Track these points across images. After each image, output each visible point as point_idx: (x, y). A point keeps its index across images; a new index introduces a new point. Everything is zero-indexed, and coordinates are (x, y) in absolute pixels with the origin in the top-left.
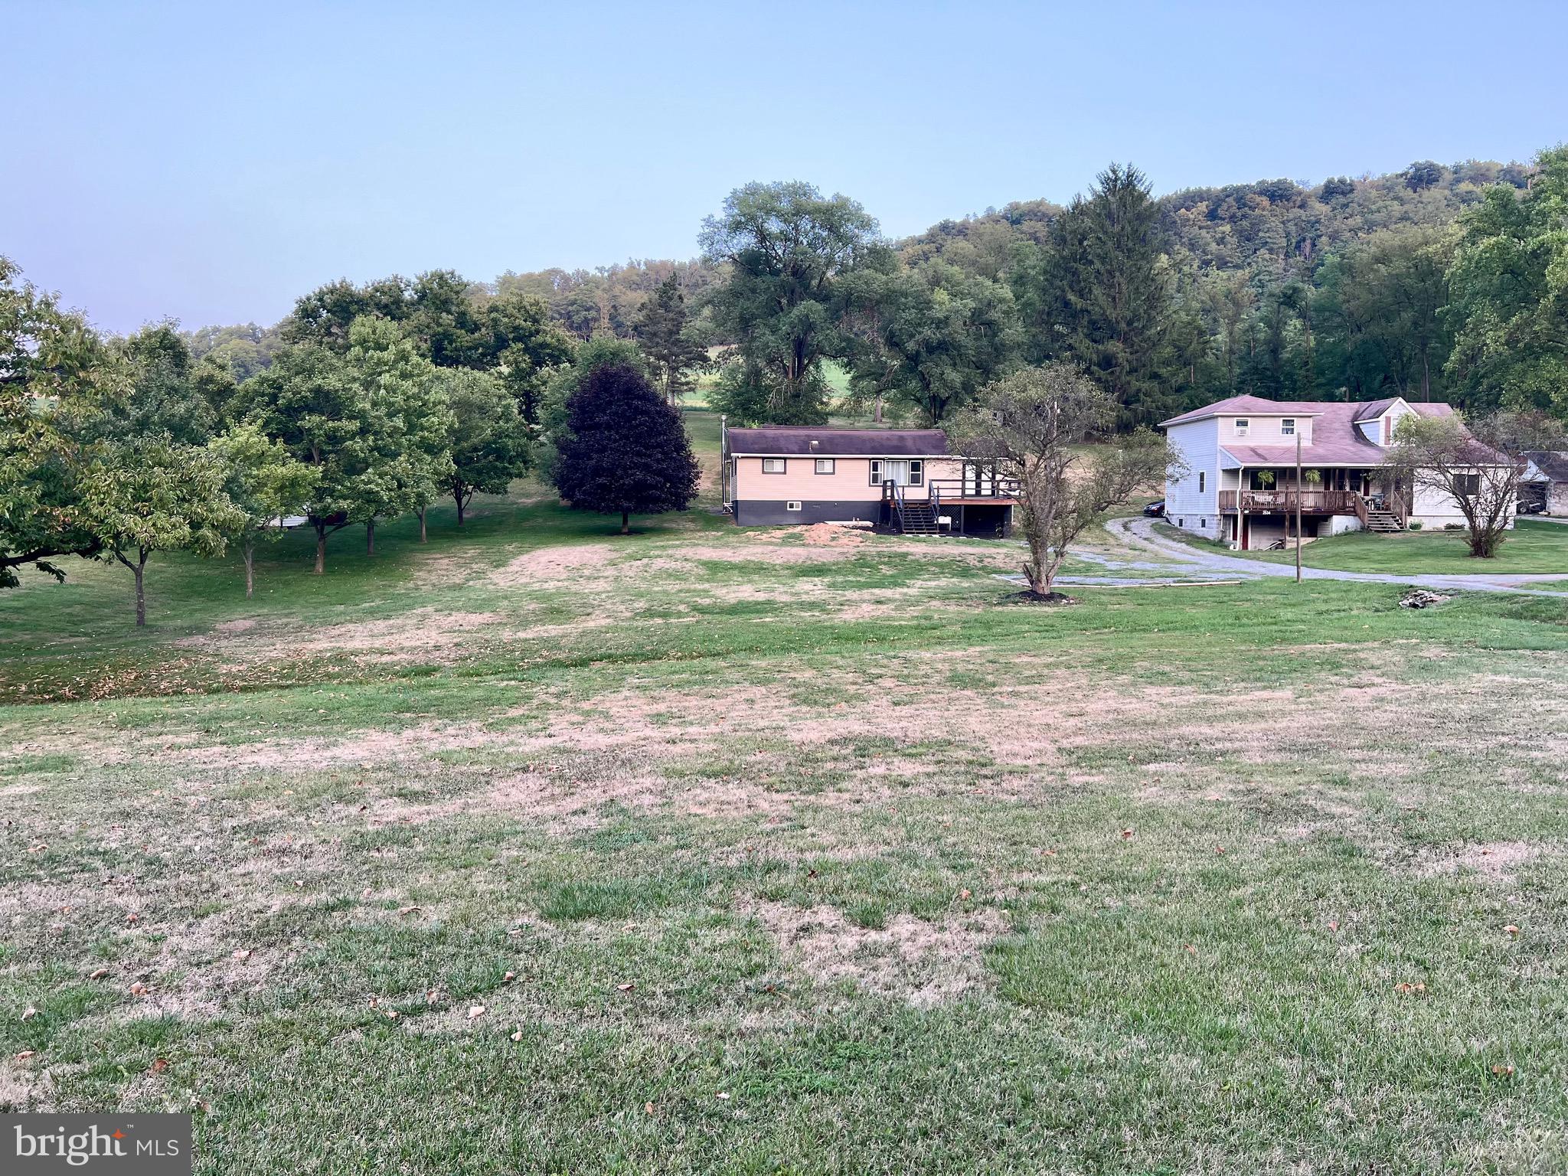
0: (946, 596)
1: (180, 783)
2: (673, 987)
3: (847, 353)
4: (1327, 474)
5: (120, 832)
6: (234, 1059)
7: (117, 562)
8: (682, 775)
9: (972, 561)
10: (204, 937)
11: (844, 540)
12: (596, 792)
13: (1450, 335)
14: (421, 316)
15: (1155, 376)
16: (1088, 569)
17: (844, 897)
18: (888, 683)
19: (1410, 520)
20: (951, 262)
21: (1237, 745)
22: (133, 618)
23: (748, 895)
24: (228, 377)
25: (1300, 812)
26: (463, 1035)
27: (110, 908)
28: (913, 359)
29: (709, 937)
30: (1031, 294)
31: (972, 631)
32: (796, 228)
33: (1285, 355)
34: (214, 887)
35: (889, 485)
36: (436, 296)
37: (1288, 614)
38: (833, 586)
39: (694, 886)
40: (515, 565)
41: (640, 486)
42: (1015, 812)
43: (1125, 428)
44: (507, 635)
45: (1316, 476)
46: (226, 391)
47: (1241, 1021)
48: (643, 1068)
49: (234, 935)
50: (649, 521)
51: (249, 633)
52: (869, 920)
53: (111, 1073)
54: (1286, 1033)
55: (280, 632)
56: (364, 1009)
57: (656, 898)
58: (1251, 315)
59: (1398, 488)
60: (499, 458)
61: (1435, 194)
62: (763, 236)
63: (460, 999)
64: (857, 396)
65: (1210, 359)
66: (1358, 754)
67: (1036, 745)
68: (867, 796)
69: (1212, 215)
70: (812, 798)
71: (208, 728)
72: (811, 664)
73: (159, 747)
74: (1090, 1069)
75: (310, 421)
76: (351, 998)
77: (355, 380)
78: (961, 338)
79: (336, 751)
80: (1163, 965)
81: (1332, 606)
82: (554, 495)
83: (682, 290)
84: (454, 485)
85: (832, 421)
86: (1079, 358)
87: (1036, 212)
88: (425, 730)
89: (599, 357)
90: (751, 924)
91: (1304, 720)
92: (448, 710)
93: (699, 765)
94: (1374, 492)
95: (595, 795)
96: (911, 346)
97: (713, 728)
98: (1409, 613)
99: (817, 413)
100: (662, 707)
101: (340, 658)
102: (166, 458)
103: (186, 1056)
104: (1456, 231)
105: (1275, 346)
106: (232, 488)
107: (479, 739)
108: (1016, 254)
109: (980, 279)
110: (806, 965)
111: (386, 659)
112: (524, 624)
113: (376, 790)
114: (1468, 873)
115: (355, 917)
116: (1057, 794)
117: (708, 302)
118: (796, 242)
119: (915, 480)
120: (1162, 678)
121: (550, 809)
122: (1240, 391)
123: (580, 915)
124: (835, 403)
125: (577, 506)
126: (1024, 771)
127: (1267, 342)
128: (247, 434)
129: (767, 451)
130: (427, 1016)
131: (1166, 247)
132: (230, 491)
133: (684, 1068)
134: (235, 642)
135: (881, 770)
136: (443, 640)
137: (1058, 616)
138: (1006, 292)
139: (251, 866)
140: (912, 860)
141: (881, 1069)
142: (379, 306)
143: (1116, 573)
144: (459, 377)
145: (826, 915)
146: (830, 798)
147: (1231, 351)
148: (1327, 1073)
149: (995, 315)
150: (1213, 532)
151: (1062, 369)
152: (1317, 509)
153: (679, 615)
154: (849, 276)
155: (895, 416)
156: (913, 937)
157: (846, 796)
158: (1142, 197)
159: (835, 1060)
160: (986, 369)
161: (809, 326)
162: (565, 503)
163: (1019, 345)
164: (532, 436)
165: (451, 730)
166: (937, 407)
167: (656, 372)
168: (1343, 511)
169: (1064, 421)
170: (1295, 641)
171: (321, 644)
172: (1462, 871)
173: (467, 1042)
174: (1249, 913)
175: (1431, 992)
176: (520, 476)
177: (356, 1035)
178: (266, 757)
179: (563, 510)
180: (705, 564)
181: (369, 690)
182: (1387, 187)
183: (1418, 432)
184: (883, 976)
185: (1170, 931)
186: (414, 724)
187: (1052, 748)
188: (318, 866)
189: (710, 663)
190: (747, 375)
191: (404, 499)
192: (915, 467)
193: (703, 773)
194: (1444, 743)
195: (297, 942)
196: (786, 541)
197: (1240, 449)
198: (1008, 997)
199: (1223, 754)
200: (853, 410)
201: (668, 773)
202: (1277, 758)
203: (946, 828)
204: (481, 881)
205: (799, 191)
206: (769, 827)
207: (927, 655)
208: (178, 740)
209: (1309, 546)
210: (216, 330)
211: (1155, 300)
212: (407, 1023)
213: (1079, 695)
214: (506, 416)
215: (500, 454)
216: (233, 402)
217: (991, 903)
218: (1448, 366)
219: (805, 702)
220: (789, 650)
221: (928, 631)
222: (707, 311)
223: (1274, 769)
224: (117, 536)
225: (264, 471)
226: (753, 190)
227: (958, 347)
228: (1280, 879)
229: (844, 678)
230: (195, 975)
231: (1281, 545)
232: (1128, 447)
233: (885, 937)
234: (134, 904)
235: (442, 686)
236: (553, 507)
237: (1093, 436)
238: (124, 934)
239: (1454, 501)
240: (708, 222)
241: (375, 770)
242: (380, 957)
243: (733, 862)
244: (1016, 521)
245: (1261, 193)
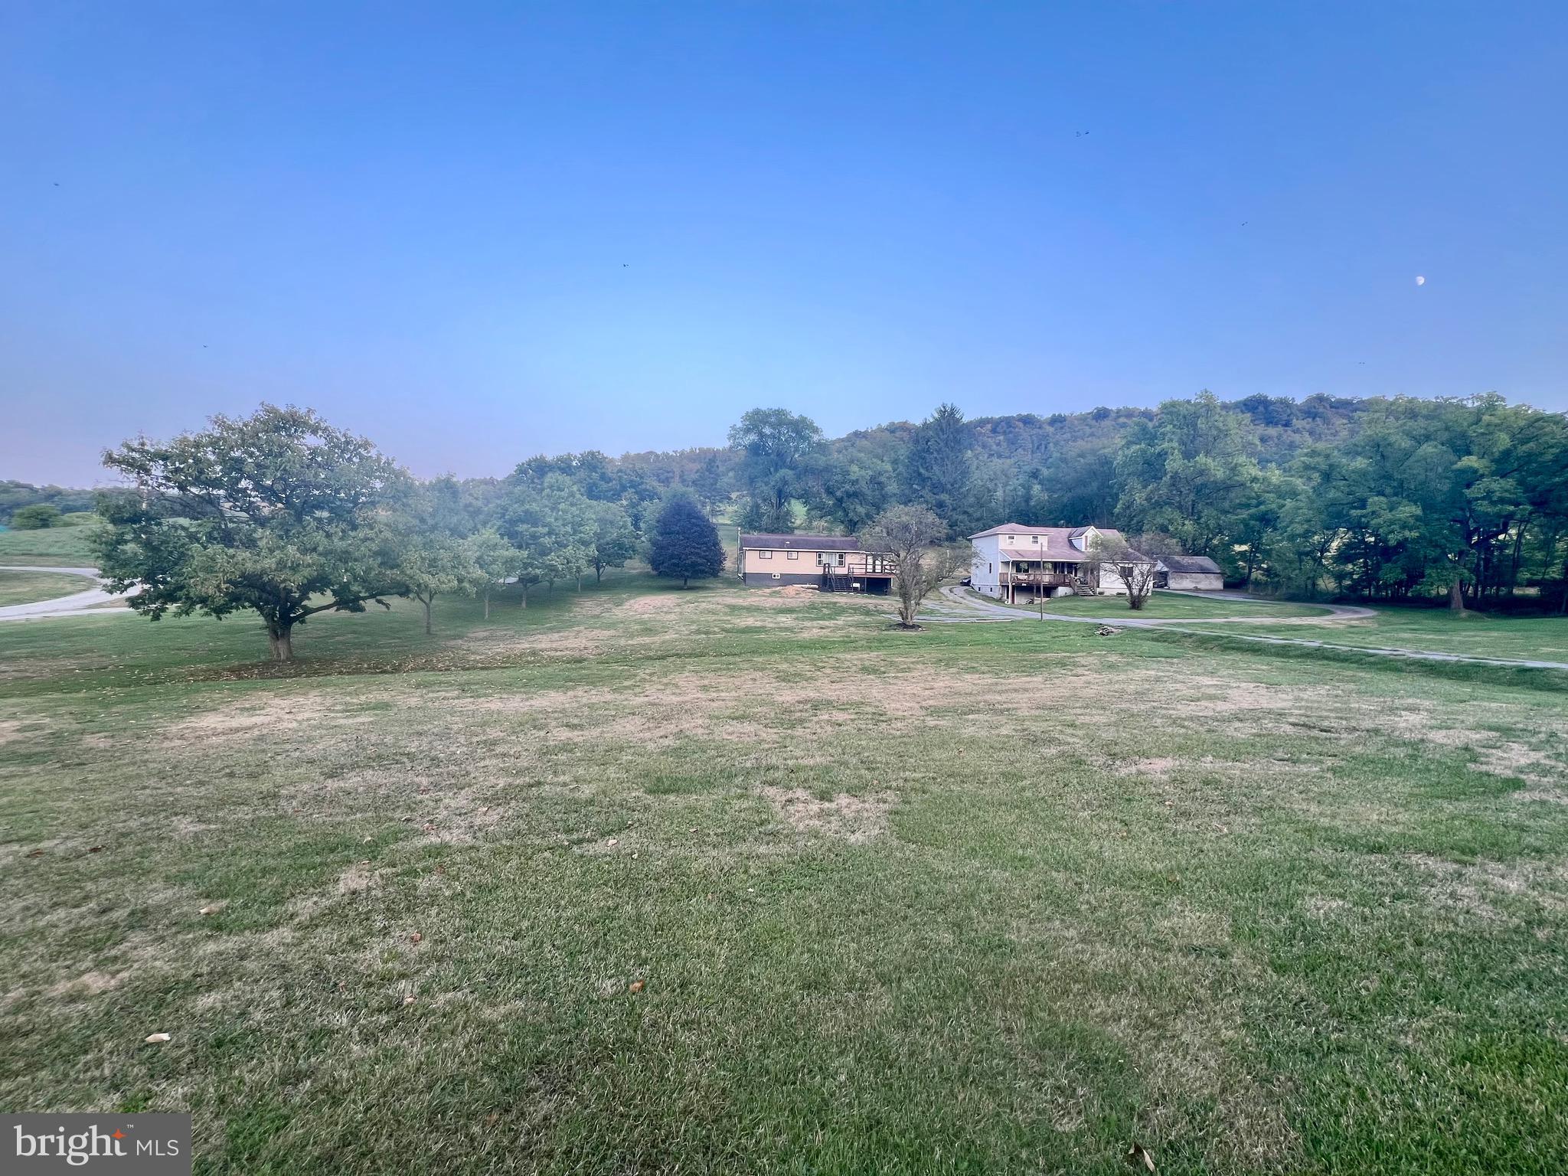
0: (857, 626)
1: (449, 718)
2: (720, 831)
3: (805, 497)
4: (1055, 565)
5: (417, 743)
6: (480, 866)
7: (417, 600)
8: (718, 718)
9: (871, 607)
10: (461, 801)
11: (803, 595)
12: (672, 726)
13: (1117, 495)
14: (582, 474)
15: (965, 512)
16: (932, 612)
17: (810, 784)
18: (828, 671)
19: (1098, 590)
20: (859, 451)
21: (1015, 706)
22: (424, 630)
23: (758, 782)
24: (479, 503)
25: (1051, 741)
26: (606, 855)
27: (412, 783)
28: (840, 500)
29: (737, 804)
30: (901, 468)
31: (871, 645)
32: (779, 432)
33: (1032, 503)
34: (468, 773)
35: (827, 566)
36: (590, 464)
37: (1037, 637)
38: (797, 619)
39: (728, 777)
40: (627, 606)
41: (694, 565)
42: (899, 740)
43: (951, 539)
44: (622, 642)
45: (1050, 566)
46: (478, 511)
47: (1030, 852)
48: (705, 875)
49: (479, 799)
50: (698, 584)
51: (486, 639)
52: (824, 796)
53: (415, 873)
54: (1055, 858)
55: (503, 639)
56: (551, 840)
57: (708, 783)
58: (1014, 482)
59: (1092, 573)
60: (621, 549)
61: (1107, 423)
62: (761, 435)
63: (603, 835)
64: (810, 520)
65: (993, 504)
66: (1079, 711)
67: (908, 704)
68: (819, 731)
69: (994, 431)
70: (789, 731)
71: (463, 688)
72: (786, 660)
73: (437, 698)
74: (951, 877)
75: (522, 528)
76: (543, 835)
77: (546, 506)
78: (866, 490)
79: (532, 702)
80: (986, 822)
81: (1059, 634)
82: (649, 568)
83: (718, 463)
84: (596, 563)
85: (796, 532)
86: (927, 502)
87: (904, 427)
88: (580, 692)
89: (675, 496)
90: (760, 798)
91: (1048, 693)
92: (593, 681)
93: (728, 712)
94: (1079, 574)
95: (672, 728)
96: (839, 494)
97: (733, 694)
98: (1101, 638)
99: (788, 527)
100: (706, 682)
101: (534, 653)
102: (446, 545)
103: (455, 864)
104: (1119, 442)
105: (1027, 498)
106: (479, 561)
107: (609, 697)
108: (893, 448)
109: (875, 460)
110: (791, 820)
111: (559, 653)
112: (632, 636)
113: (554, 723)
114: (1143, 774)
115: (544, 790)
116: (922, 730)
117: (732, 469)
118: (779, 439)
119: (841, 563)
120: (973, 670)
121: (648, 735)
122: (1009, 521)
123: (666, 792)
124: (798, 522)
125: (661, 574)
126: (904, 718)
127: (1023, 497)
128: (489, 534)
129: (762, 547)
130: (585, 845)
131: (971, 447)
132: (479, 563)
133: (728, 874)
134: (478, 643)
135: (826, 717)
136: (589, 644)
137: (916, 636)
138: (889, 467)
139: (487, 762)
140: (845, 764)
141: (837, 877)
142: (560, 469)
143: (947, 615)
144: (600, 506)
145: (800, 793)
146: (799, 731)
147: (1004, 501)
148: (1079, 880)
149: (883, 479)
150: (996, 595)
151: (919, 507)
152: (1050, 583)
153: (715, 633)
154: (807, 457)
155: (830, 530)
156: (848, 806)
157: (808, 730)
158: (958, 420)
159: (811, 871)
160: (878, 507)
161: (786, 483)
162: (655, 573)
163: (895, 495)
164: (638, 537)
165: (593, 692)
166: (852, 526)
167: (704, 504)
168: (1064, 584)
169: (919, 534)
170: (1042, 652)
171: (524, 645)
172: (1140, 773)
173: (608, 859)
174: (1028, 794)
175: (1130, 836)
176: (631, 558)
177: (547, 854)
178: (495, 705)
179: (653, 577)
180: (728, 606)
181: (550, 670)
182: (1083, 419)
183: (1102, 544)
184: (834, 826)
185: (987, 803)
186: (573, 688)
187: (917, 706)
188: (524, 763)
189: (731, 659)
190: (752, 507)
191: (570, 569)
192: (841, 557)
193: (729, 717)
194: (1124, 706)
195: (513, 803)
196: (772, 595)
197: (1011, 551)
198: (904, 838)
199: (1008, 710)
200: (809, 527)
201: (710, 717)
202: (1037, 713)
203: (863, 748)
204: (612, 772)
205: (779, 413)
206: (766, 746)
207: (848, 656)
208: (448, 695)
209: (1046, 603)
210: (473, 480)
211: (965, 474)
212: (575, 848)
213: (930, 678)
214: (624, 527)
215: (621, 546)
216: (481, 517)
217: (890, 788)
218: (1116, 511)
219: (784, 680)
220: (774, 653)
221: (848, 644)
222: (731, 474)
223: (1035, 719)
224: (419, 586)
225: (497, 553)
226: (757, 412)
227: (863, 495)
228: (1044, 776)
229: (805, 668)
230: (458, 820)
231: (1032, 602)
232: (953, 548)
233: (833, 806)
234: (424, 781)
235: (589, 668)
236: (648, 576)
237: (934, 543)
238: (419, 797)
239: (1121, 580)
240: (733, 428)
241: (553, 712)
242: (559, 812)
243: (748, 765)
244: (894, 586)
245: (1019, 420)
